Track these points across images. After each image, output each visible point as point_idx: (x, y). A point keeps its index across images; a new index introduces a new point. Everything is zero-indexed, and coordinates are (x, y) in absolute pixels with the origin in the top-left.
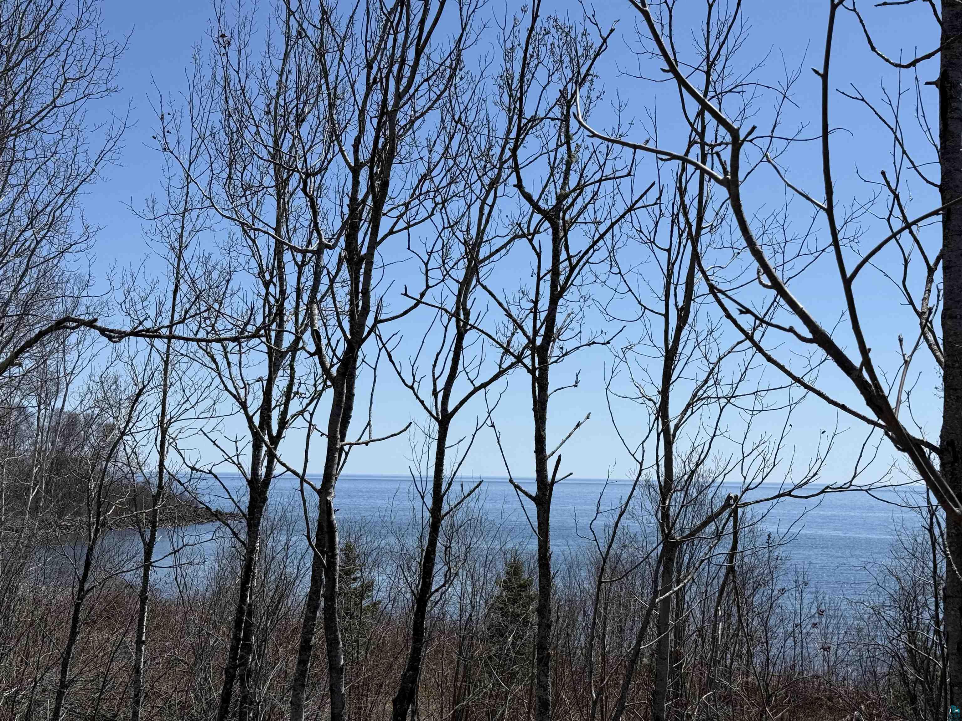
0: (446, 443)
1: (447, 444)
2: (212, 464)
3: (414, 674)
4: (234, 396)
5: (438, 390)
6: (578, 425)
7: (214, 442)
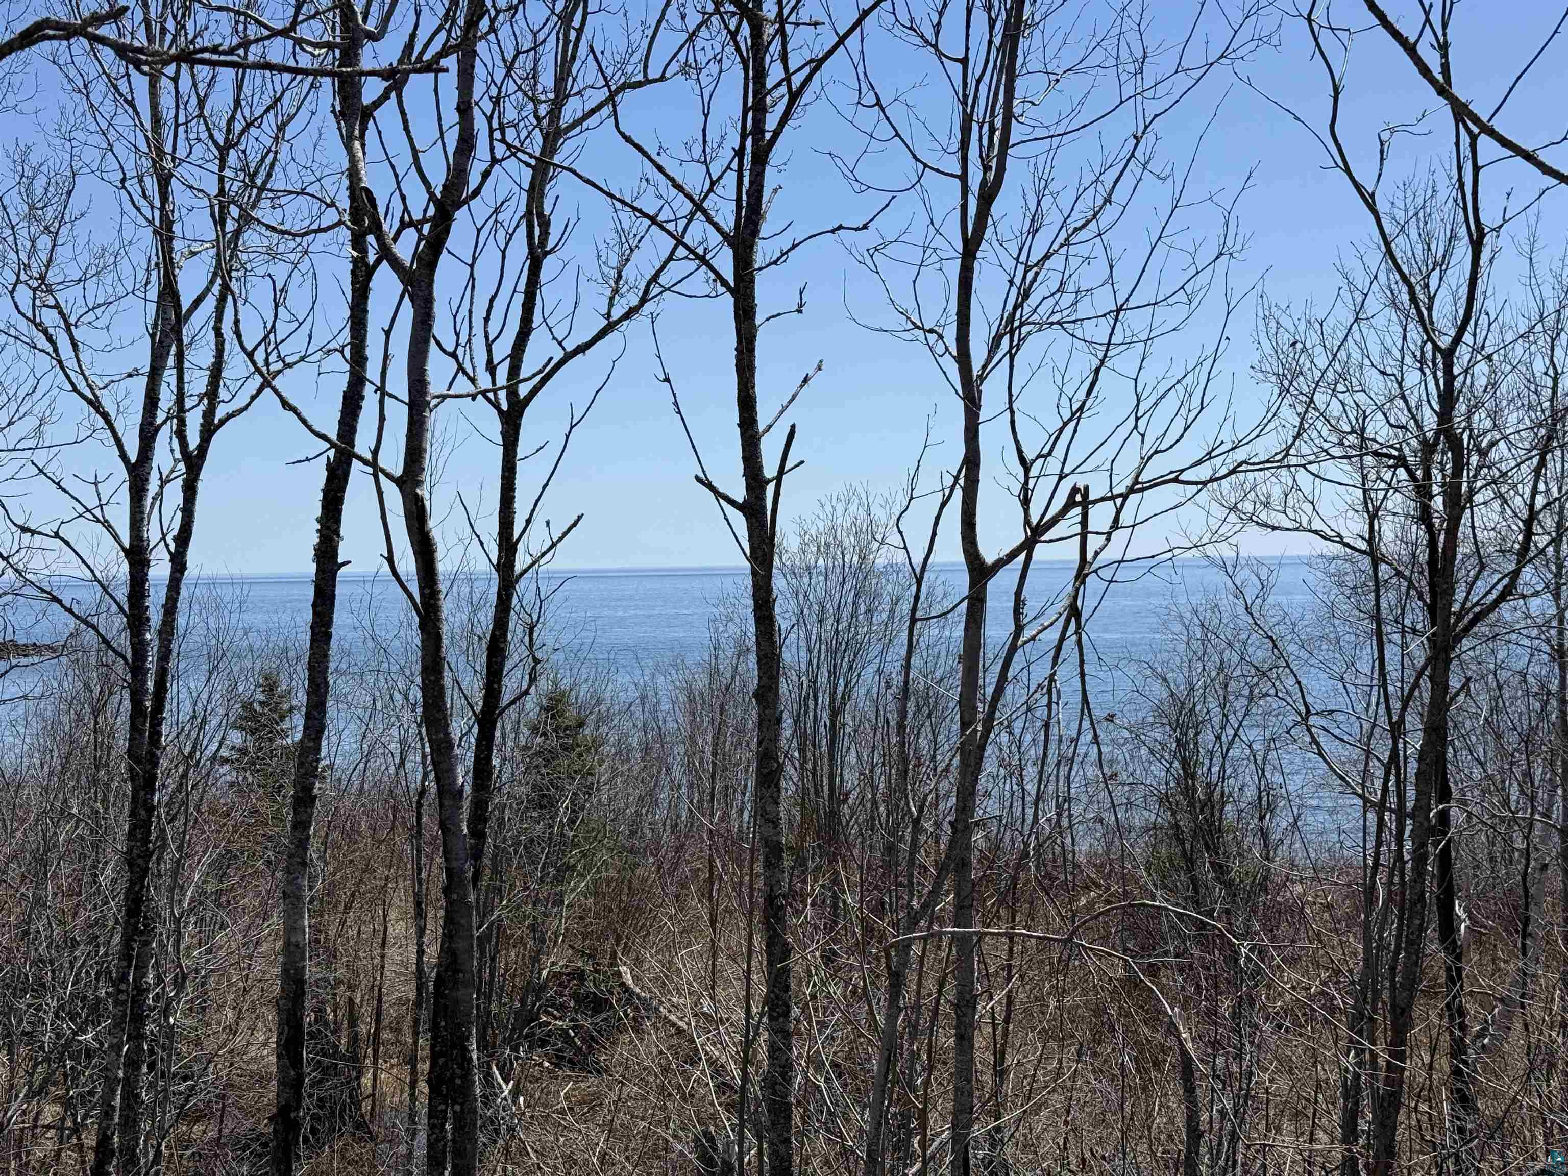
0: (518, 450)
1: (521, 452)
2: (59, 522)
3: (477, 844)
4: (90, 402)
5: (496, 362)
6: (806, 380)
7: (58, 484)
